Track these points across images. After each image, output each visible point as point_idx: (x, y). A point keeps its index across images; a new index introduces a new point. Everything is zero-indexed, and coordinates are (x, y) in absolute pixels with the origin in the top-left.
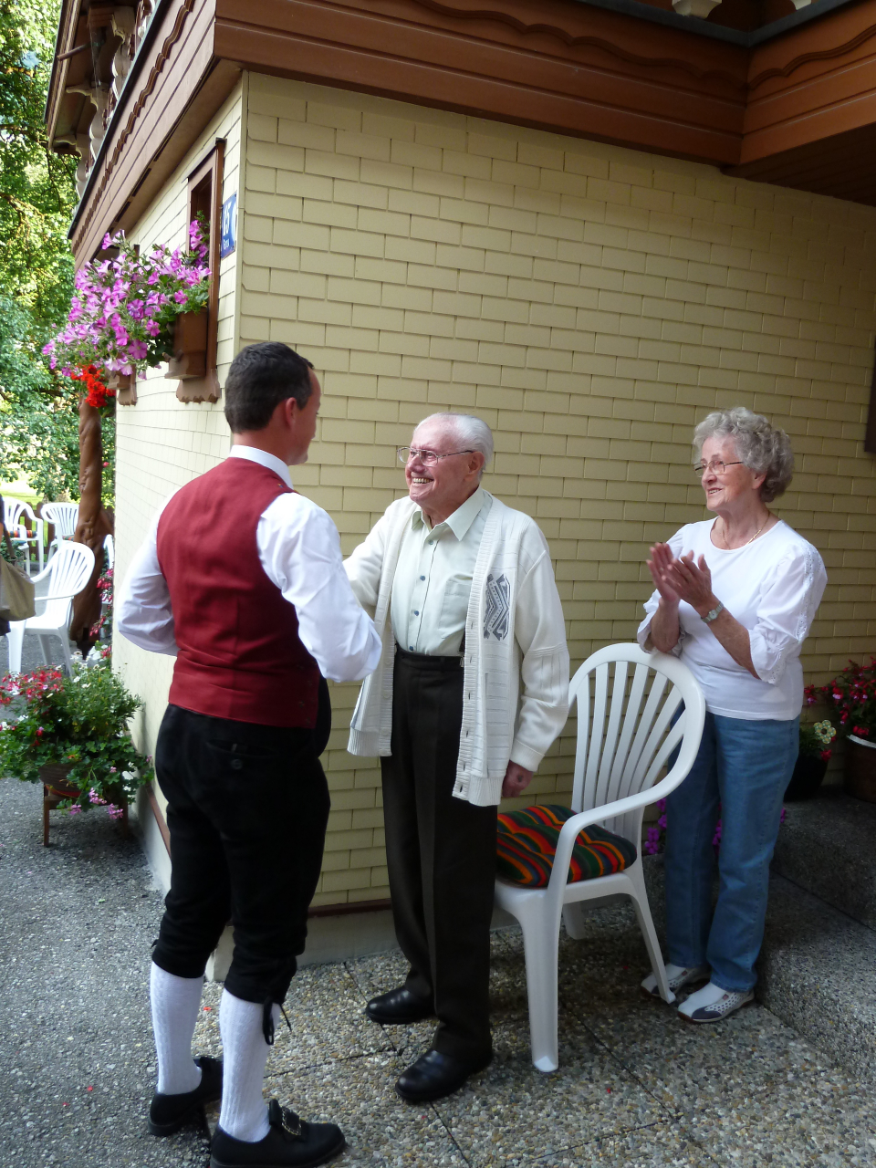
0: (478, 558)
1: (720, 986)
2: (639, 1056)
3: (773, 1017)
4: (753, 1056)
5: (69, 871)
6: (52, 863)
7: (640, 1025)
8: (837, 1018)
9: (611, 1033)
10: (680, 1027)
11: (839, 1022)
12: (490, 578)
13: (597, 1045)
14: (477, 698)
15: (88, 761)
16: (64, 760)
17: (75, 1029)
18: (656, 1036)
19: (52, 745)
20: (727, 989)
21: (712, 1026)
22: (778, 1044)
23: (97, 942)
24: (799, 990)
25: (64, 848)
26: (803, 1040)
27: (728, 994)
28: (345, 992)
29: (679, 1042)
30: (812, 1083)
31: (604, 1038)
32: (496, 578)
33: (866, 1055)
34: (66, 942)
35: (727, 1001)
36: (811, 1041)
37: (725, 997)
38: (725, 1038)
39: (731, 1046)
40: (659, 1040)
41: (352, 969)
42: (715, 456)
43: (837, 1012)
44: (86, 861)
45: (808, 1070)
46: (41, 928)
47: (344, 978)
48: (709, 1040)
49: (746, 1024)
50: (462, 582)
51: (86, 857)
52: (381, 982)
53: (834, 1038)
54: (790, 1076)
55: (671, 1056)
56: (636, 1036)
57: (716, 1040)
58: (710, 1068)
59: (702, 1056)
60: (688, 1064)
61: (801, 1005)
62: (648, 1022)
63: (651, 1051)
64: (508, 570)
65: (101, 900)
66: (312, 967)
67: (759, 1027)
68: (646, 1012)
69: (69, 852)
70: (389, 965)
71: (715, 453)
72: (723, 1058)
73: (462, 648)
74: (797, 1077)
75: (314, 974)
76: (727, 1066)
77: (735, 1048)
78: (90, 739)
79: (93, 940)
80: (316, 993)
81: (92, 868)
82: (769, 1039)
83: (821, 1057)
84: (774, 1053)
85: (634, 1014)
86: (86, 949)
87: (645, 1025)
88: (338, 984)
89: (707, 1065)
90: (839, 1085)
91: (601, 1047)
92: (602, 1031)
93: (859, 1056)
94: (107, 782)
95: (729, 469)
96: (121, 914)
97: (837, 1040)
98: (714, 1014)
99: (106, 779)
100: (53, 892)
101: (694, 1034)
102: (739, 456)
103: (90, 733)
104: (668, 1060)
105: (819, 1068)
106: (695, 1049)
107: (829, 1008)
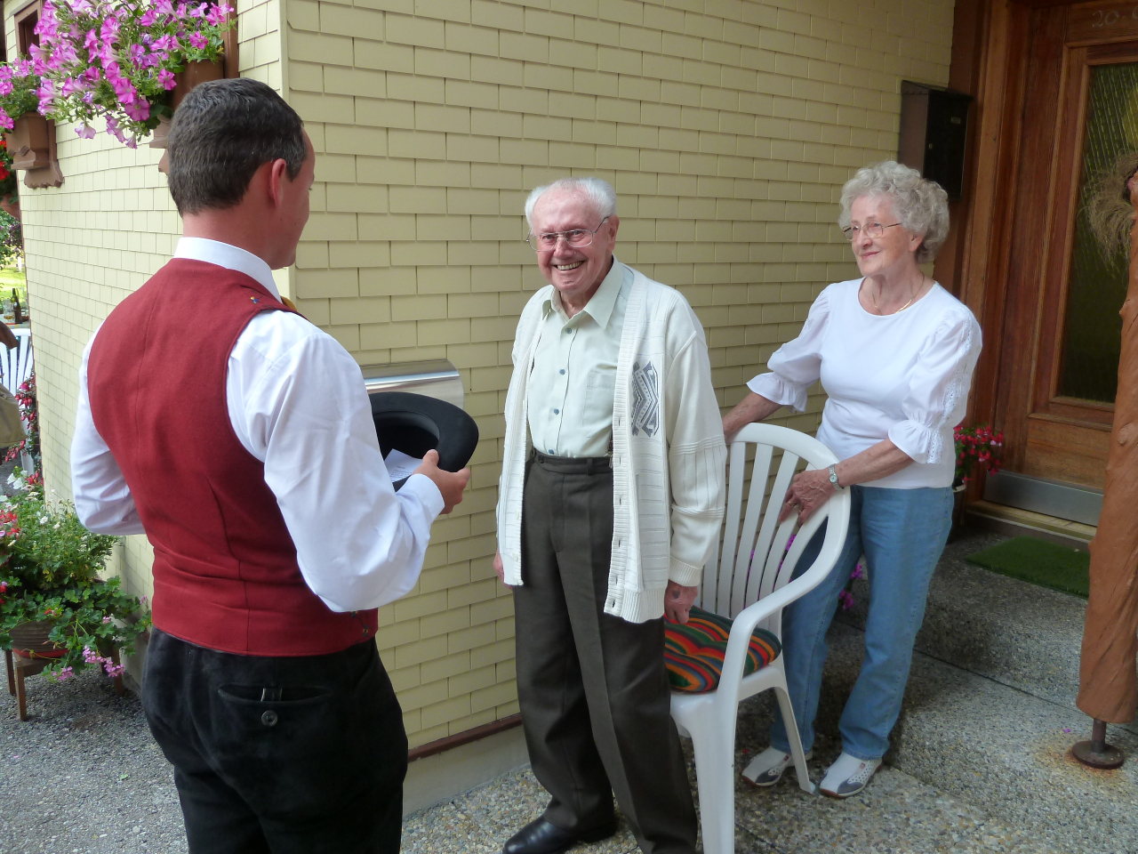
0: (621, 345)
1: (856, 755)
2: (805, 846)
3: (907, 777)
4: (911, 823)
5: (66, 746)
6: (40, 740)
7: (789, 812)
8: (985, 769)
9: (765, 827)
10: (828, 805)
11: (988, 773)
12: (636, 367)
13: (758, 843)
14: (628, 503)
15: (69, 614)
16: (39, 617)
18: (810, 821)
19: (20, 601)
20: (862, 758)
21: (857, 798)
22: (926, 805)
23: (141, 831)
24: (936, 746)
25: (48, 719)
26: (946, 795)
27: (864, 762)
28: (469, 837)
29: (835, 822)
30: (978, 840)
31: (761, 833)
32: (643, 366)
33: (1023, 802)
34: (103, 838)
35: (864, 770)
36: (955, 795)
37: (863, 766)
38: (875, 808)
39: (885, 816)
40: (814, 823)
41: (463, 807)
42: (870, 218)
43: (985, 763)
44: (83, 730)
45: (967, 827)
46: (62, 826)
47: (460, 820)
48: (861, 814)
49: (888, 789)
50: (605, 372)
51: (81, 725)
52: (502, 818)
53: (981, 789)
54: (955, 837)
55: (835, 839)
56: (791, 824)
57: (868, 812)
58: (877, 844)
59: (864, 834)
60: (855, 844)
61: (939, 760)
62: (795, 806)
63: (813, 838)
64: (655, 357)
65: (123, 777)
66: (420, 814)
67: (901, 791)
68: (787, 795)
69: (56, 723)
70: (501, 796)
71: (871, 214)
72: (885, 831)
73: (610, 448)
74: (961, 836)
75: (424, 822)
76: (892, 840)
77: (890, 818)
78: (68, 587)
79: (136, 829)
80: (437, 844)
81: (94, 737)
82: (916, 800)
83: (972, 811)
84: (928, 815)
85: (777, 800)
86: (133, 843)
87: (793, 810)
88: (456, 828)
89: (873, 842)
90: (1003, 837)
91: (764, 844)
92: (755, 827)
93: (1015, 804)
94: (99, 635)
95: (887, 231)
96: (155, 790)
97: (986, 791)
98: (857, 786)
99: (98, 631)
100: (58, 778)
101: (845, 810)
102: (897, 216)
103: (66, 581)
104: (834, 844)
105: (976, 822)
106: (853, 826)
107: (974, 761)
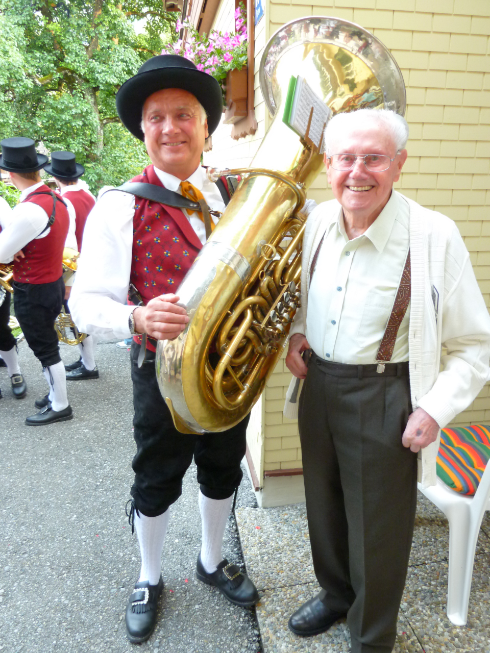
17: (180, 534)
50: (383, 293)
